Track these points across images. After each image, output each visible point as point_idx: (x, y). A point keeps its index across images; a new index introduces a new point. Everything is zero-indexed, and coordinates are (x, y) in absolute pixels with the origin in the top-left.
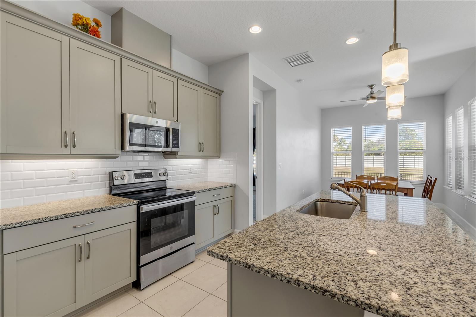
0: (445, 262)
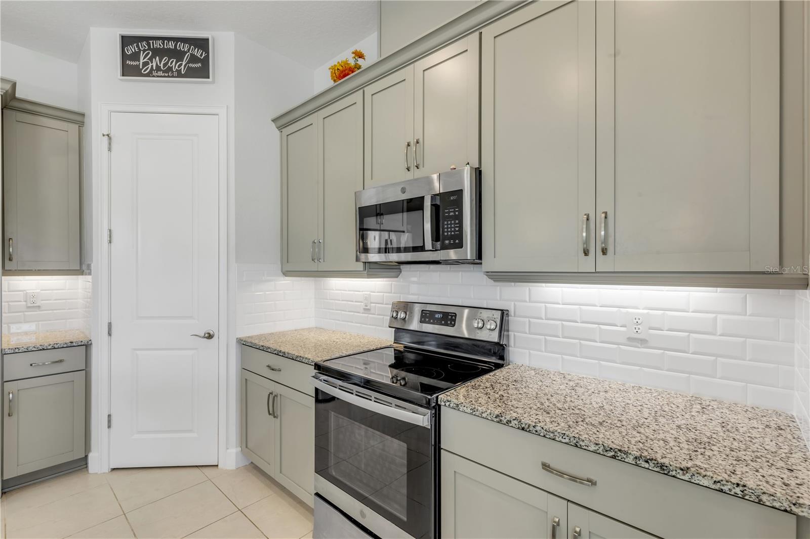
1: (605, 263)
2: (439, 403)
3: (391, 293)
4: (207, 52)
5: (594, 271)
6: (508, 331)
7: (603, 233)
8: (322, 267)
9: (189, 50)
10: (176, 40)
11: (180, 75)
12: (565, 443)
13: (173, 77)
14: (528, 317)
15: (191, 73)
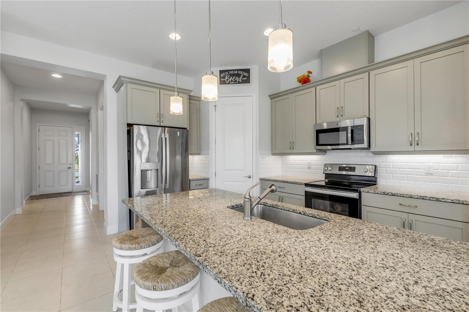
0: (156, 205)
1: (418, 148)
2: (361, 191)
3: (321, 161)
4: (249, 74)
5: (414, 150)
6: (377, 173)
7: (417, 139)
8: (294, 151)
9: (242, 73)
10: (238, 70)
11: (239, 83)
12: (407, 197)
13: (237, 83)
14: (385, 168)
15: (243, 82)
